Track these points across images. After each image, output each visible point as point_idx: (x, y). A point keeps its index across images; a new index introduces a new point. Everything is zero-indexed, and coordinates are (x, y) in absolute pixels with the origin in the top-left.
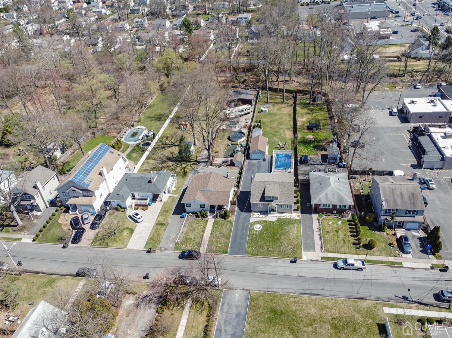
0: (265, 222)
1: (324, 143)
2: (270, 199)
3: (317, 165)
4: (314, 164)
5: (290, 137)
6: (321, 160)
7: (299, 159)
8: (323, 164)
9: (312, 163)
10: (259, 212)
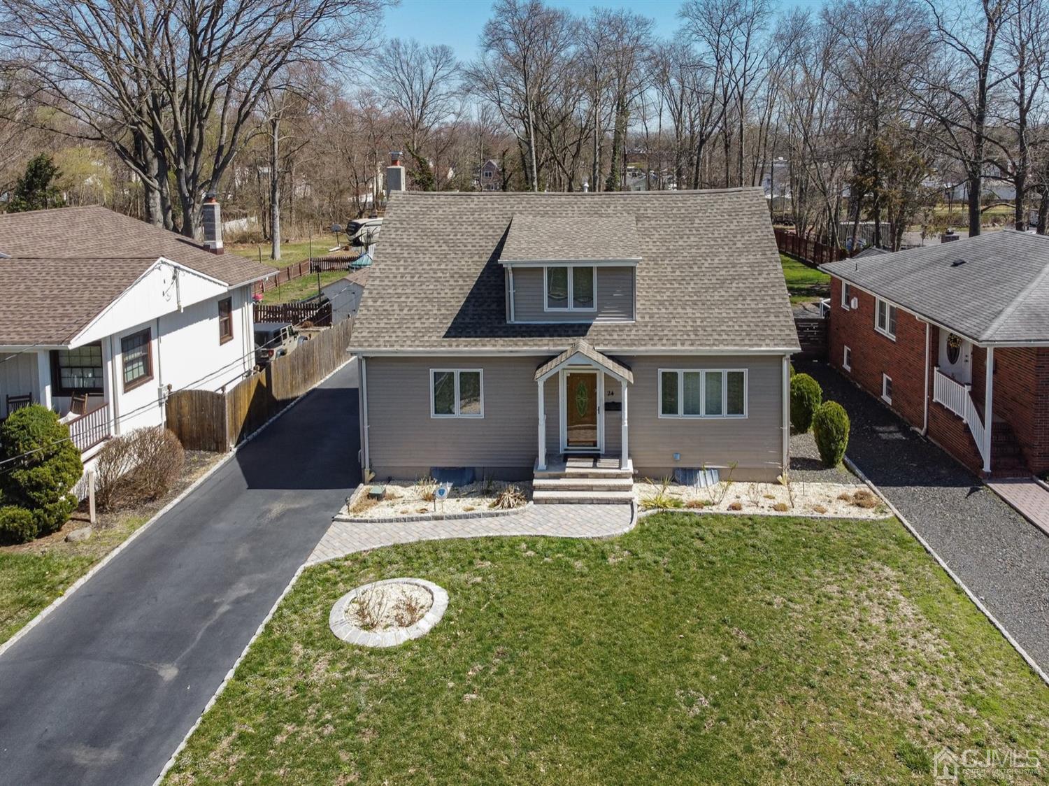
0: (495, 547)
2: (550, 312)
10: (442, 474)
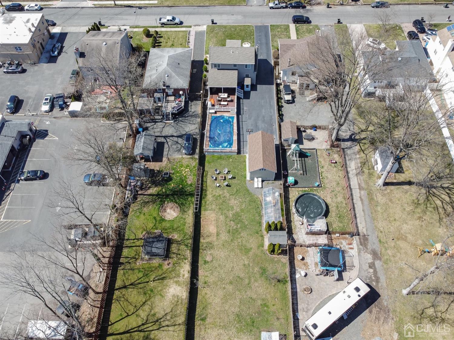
1: (150, 191)
3: (173, 136)
4: (178, 137)
5: (207, 213)
6: (166, 146)
7: (197, 151)
8: (165, 137)
9: (180, 140)
